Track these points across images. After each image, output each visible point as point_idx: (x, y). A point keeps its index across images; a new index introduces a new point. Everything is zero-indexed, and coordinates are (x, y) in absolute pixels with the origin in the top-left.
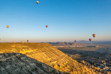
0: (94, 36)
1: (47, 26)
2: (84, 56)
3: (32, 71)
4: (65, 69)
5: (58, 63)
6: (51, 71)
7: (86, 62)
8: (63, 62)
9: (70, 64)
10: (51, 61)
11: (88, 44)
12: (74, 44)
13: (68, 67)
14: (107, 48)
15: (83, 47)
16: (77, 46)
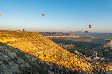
0: (90, 26)
1: (43, 15)
2: (78, 47)
3: (9, 61)
4: (51, 59)
5: (45, 53)
6: (35, 61)
7: (78, 52)
8: (50, 52)
9: (58, 54)
10: (37, 51)
11: (84, 35)
12: (70, 35)
13: (55, 57)
14: (101, 40)
15: (79, 38)
16: (74, 37)
